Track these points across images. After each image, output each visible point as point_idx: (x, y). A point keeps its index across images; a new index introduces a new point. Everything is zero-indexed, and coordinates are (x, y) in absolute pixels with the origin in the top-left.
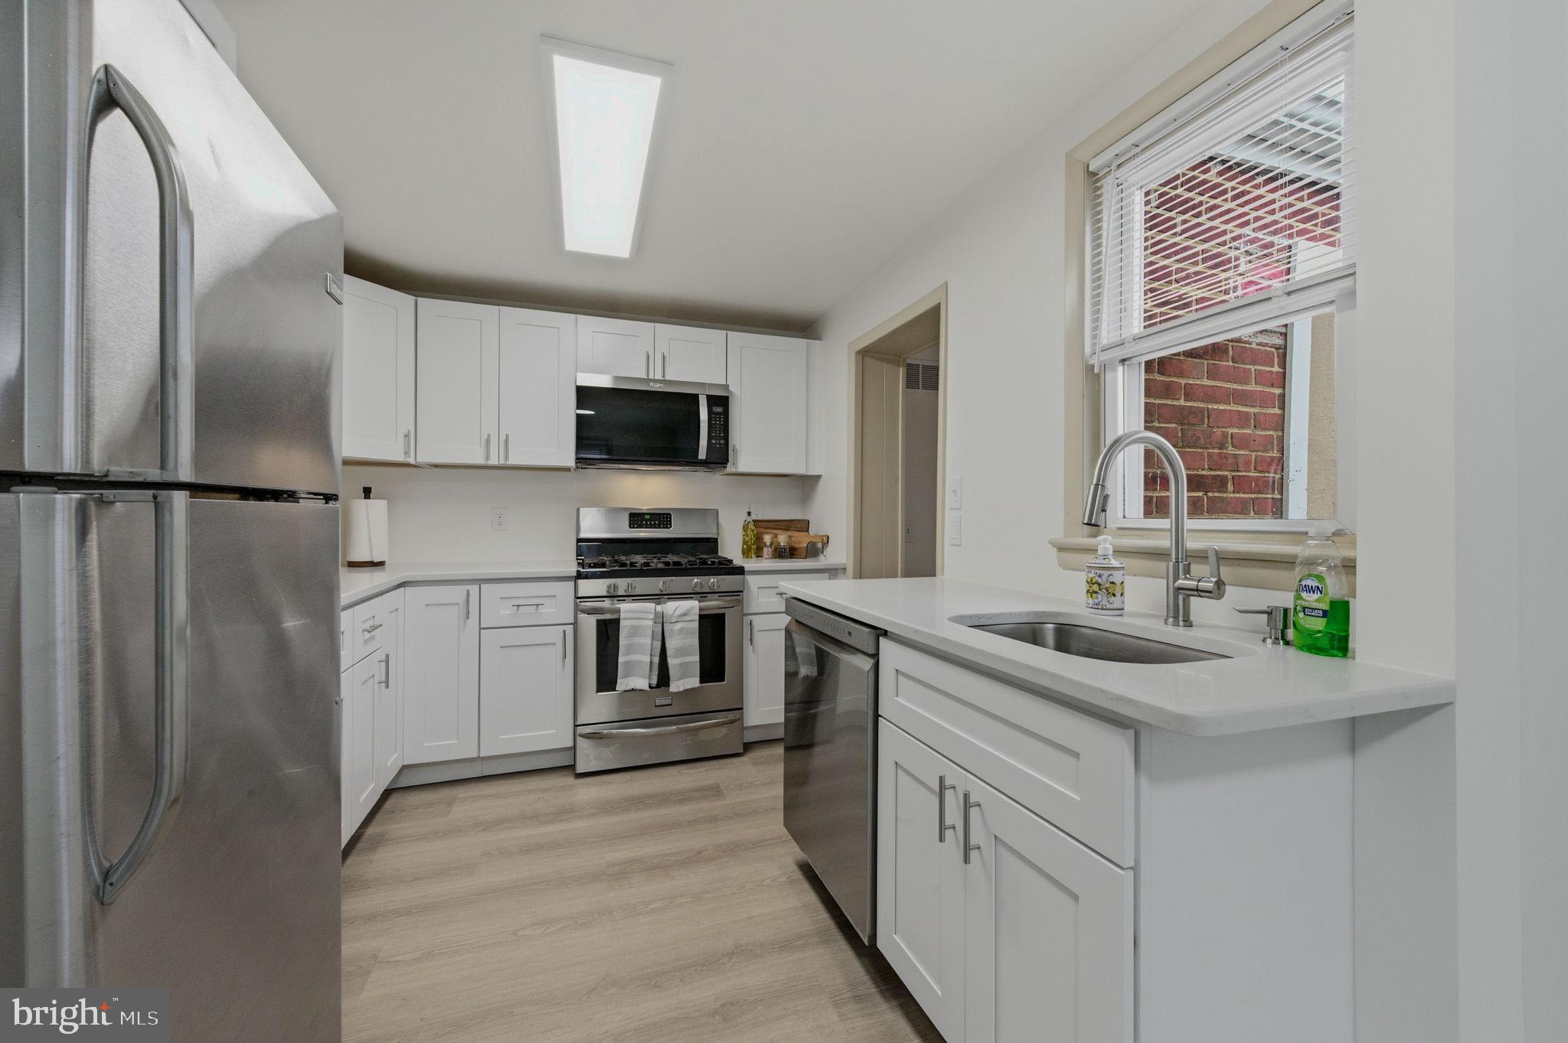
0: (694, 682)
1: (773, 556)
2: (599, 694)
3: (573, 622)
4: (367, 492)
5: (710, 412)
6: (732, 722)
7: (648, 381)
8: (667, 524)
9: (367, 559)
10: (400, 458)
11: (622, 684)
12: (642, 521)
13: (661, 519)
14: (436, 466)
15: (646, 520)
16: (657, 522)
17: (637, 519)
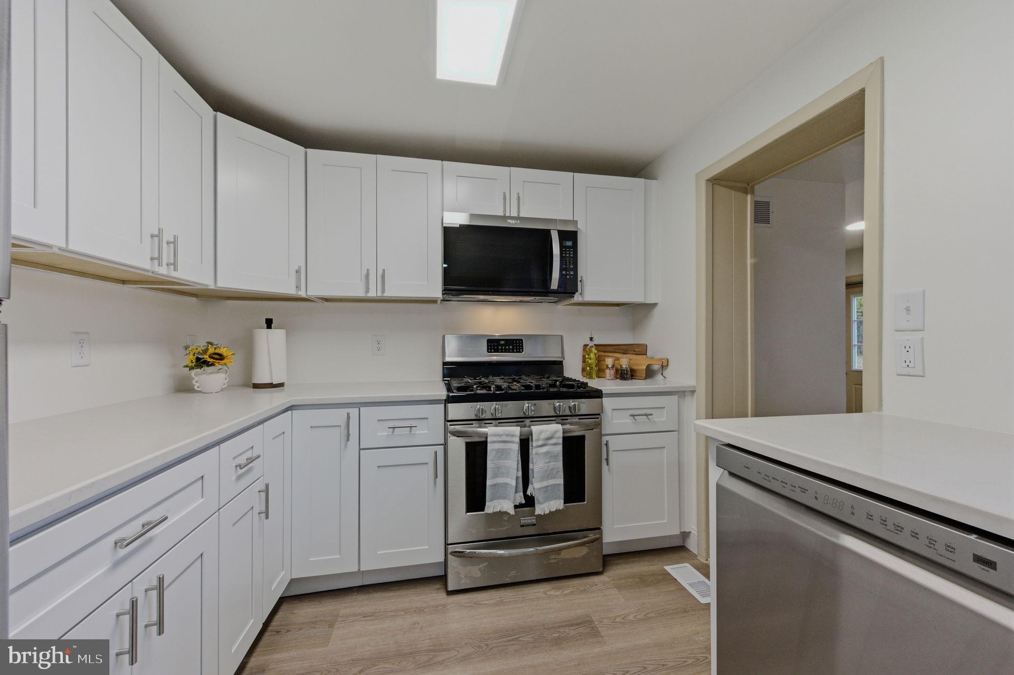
0: (558, 504)
1: (615, 377)
2: (468, 514)
3: (443, 442)
4: (269, 323)
5: (562, 247)
6: (593, 541)
7: (504, 218)
8: (519, 349)
9: (267, 381)
10: (291, 291)
11: (492, 506)
12: (498, 346)
13: (514, 344)
14: (326, 300)
15: (502, 345)
16: (511, 347)
17: (494, 345)
